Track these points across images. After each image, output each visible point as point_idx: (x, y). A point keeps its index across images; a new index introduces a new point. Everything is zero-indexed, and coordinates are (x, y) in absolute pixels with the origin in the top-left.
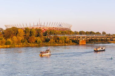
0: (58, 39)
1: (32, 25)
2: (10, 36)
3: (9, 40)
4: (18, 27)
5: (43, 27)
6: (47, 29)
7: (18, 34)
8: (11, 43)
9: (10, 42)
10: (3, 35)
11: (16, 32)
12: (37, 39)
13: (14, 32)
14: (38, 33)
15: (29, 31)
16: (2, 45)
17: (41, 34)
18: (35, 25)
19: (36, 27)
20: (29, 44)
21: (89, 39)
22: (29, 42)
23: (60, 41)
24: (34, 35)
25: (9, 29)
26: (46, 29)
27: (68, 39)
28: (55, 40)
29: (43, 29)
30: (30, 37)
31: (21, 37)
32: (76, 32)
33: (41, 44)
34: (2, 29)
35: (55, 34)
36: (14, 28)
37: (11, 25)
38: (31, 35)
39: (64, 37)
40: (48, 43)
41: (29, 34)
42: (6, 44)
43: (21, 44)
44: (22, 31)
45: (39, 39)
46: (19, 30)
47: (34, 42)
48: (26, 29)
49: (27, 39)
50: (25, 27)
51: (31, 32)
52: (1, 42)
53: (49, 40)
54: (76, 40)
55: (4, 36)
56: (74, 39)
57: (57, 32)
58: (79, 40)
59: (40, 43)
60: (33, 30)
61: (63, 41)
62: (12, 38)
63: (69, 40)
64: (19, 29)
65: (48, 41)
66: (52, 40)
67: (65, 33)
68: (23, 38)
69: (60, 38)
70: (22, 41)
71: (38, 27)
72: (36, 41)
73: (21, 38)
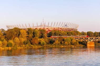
0: (63, 40)
1: (35, 25)
2: (12, 37)
3: (11, 41)
4: (20, 28)
5: (47, 27)
6: (52, 30)
7: (20, 35)
8: (13, 45)
9: (12, 43)
10: (4, 36)
11: (18, 33)
12: (41, 41)
13: (16, 33)
14: (42, 33)
15: (32, 32)
16: (3, 47)
17: (45, 35)
18: (38, 25)
19: (40, 27)
20: (32, 46)
21: (98, 40)
22: (32, 44)
23: (65, 43)
24: (37, 36)
25: (10, 29)
26: (50, 30)
27: (74, 41)
28: (60, 42)
29: (47, 30)
30: (33, 39)
31: (23, 38)
32: (83, 32)
33: (45, 45)
34: (3, 30)
35: (60, 35)
36: (16, 28)
37: (13, 26)
38: (34, 36)
39: (70, 38)
40: (53, 44)
41: (32, 35)
42: (8, 46)
43: (24, 45)
44: (25, 32)
45: (42, 40)
46: (21, 31)
47: (37, 43)
48: (29, 29)
49: (30, 41)
50: (28, 28)
51: (34, 33)
52: (2, 44)
53: (54, 41)
54: (83, 41)
55: (6, 37)
56: (82, 40)
57: (62, 32)
58: (86, 42)
59: (43, 45)
60: (36, 31)
61: (69, 43)
62: (13, 39)
63: (76, 41)
64: (21, 29)
65: (53, 43)
66: (57, 42)
67: (71, 34)
68: (26, 40)
69: (65, 39)
70: (24, 43)
71: (42, 28)
72: (40, 43)
73: (23, 40)
